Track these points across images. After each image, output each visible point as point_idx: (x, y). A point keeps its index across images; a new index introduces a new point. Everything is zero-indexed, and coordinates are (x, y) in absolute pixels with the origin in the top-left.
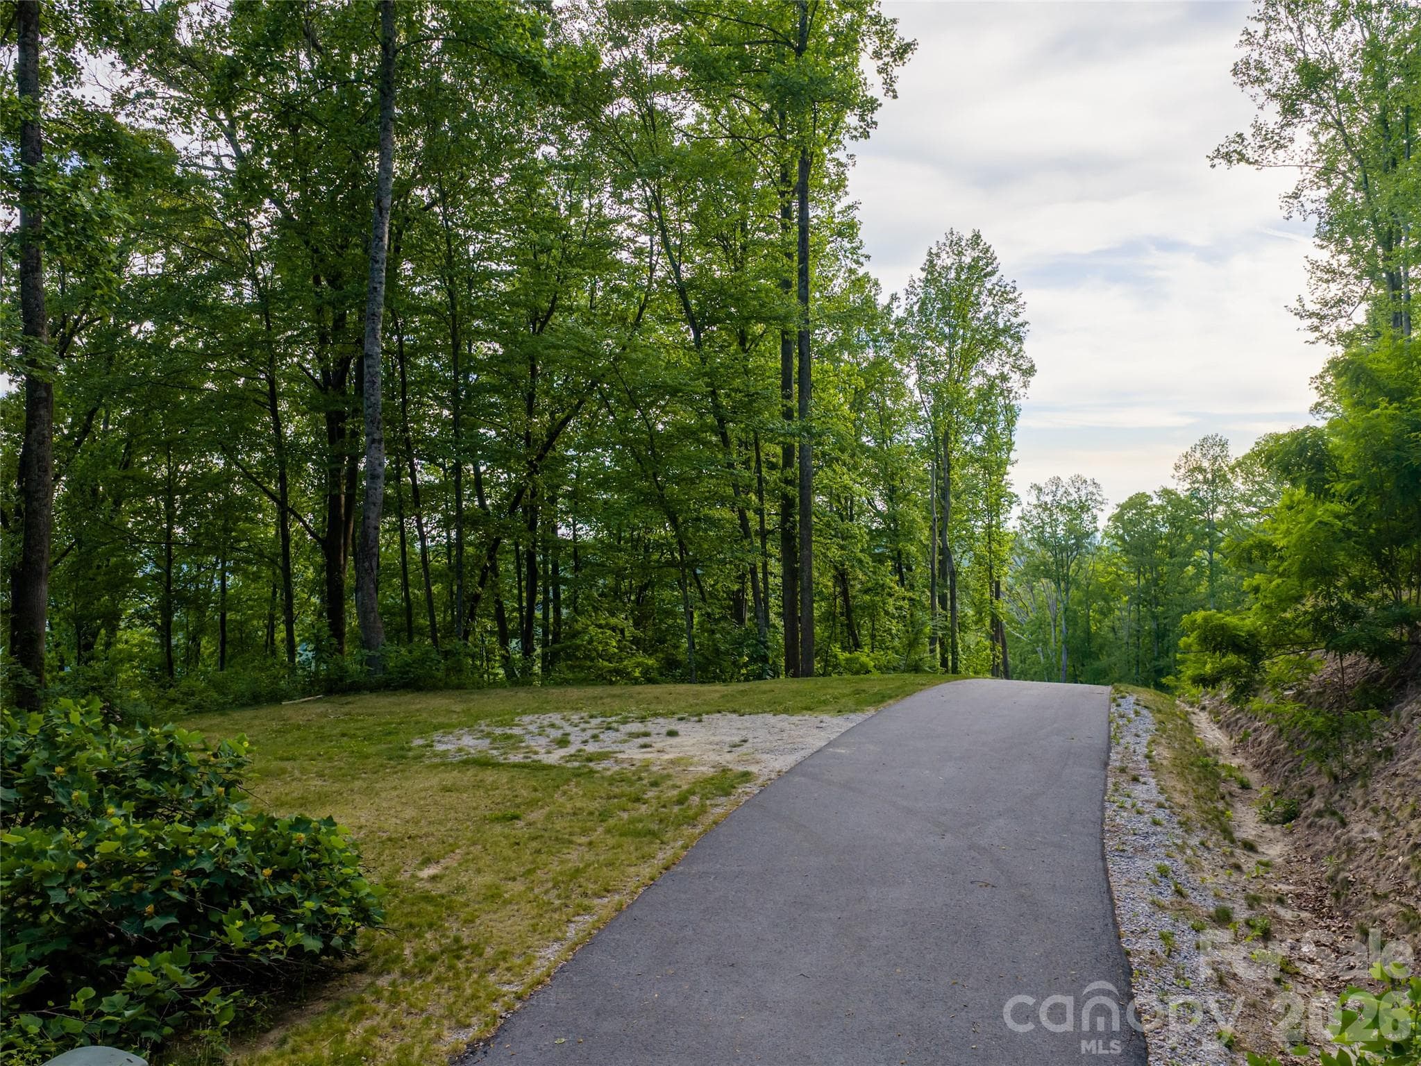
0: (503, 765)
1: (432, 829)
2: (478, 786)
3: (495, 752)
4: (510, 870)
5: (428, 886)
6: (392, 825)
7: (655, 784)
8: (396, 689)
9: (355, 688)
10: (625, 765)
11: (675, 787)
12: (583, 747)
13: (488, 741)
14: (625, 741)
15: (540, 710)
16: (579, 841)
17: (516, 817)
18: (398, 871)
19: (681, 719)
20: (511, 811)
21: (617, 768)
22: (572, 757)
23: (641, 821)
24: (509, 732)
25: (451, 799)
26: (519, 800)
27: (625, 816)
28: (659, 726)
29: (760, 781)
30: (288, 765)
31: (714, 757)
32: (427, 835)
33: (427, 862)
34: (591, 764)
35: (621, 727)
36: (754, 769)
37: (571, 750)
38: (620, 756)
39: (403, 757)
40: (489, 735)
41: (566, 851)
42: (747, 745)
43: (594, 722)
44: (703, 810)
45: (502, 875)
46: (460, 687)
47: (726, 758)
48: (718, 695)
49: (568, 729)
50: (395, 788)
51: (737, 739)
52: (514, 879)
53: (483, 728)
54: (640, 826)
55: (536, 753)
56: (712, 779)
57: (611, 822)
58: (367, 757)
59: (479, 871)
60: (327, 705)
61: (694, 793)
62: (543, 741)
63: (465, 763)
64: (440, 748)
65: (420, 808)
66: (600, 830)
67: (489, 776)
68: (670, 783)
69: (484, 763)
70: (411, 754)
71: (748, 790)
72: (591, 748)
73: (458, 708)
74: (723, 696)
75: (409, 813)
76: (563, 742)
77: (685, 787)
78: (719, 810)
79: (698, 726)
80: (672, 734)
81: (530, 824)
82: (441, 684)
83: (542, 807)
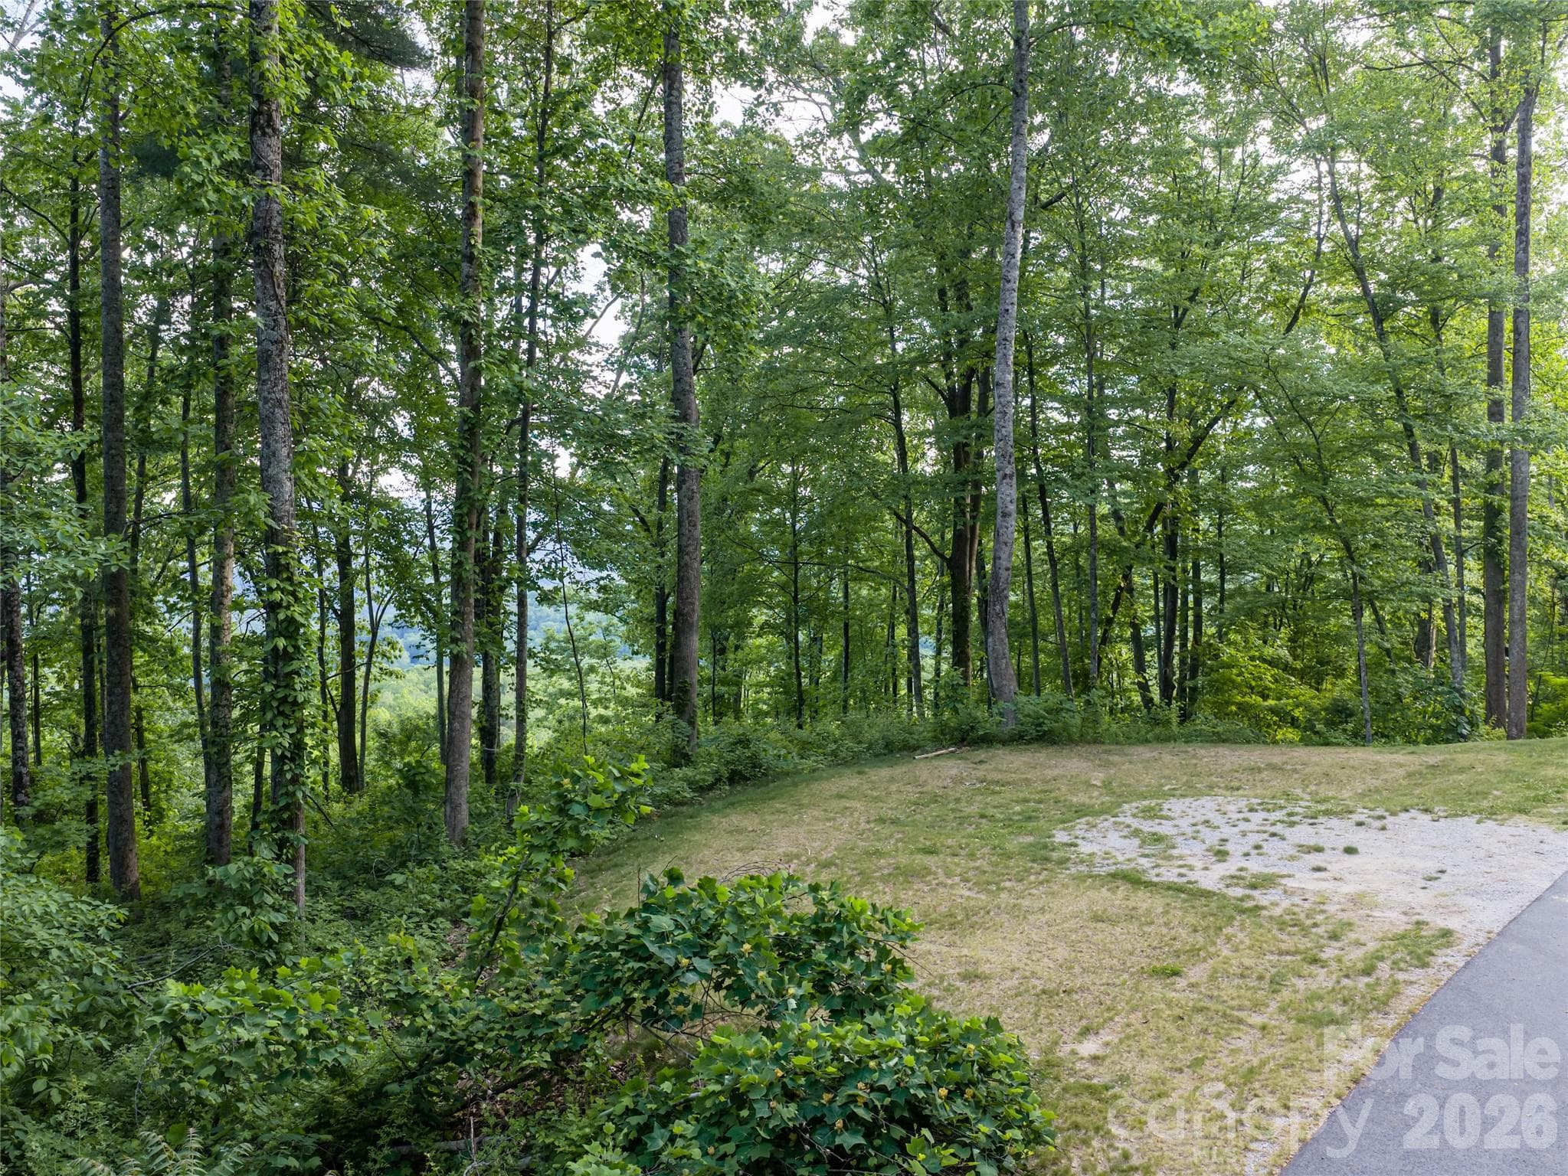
0: (1155, 885)
1: (1087, 980)
2: (1131, 916)
3: (1143, 861)
4: (1176, 1057)
5: (1091, 1069)
6: (1046, 972)
7: (1334, 937)
8: (1029, 743)
9: (987, 741)
10: (1297, 900)
11: (1358, 944)
12: (1244, 864)
13: (1137, 842)
14: (1292, 858)
15: (1191, 791)
16: (1250, 1021)
17: (1176, 973)
18: (1056, 1043)
19: (1360, 824)
20: (1171, 962)
21: (1286, 904)
22: (1235, 879)
23: (1320, 998)
24: (1157, 829)
25: (1103, 934)
26: (1178, 945)
27: (1300, 984)
28: (1334, 832)
29: (1465, 946)
30: (929, 861)
31: (1402, 895)
32: (1082, 989)
33: (1086, 1032)
34: (1256, 893)
35: (1287, 832)
36: (1453, 923)
37: (1230, 867)
38: (1290, 883)
39: (1047, 859)
40: (1136, 833)
41: (1236, 1034)
42: (1444, 877)
43: (1257, 818)
44: (1395, 992)
45: (1167, 1064)
46: (1096, 741)
47: (1422, 899)
48: (1401, 772)
49: (1227, 831)
50: (1042, 910)
51: (1432, 867)
52: (1181, 1071)
53: (1129, 820)
54: (1319, 1005)
55: (1191, 868)
56: (1403, 937)
57: (1286, 994)
58: (1009, 856)
59: (1142, 1054)
60: (961, 764)
61: (1382, 959)
62: (1198, 848)
63: (1114, 876)
64: (1085, 848)
65: (1072, 945)
66: (1273, 1006)
67: (1142, 900)
68: (1353, 936)
69: (1134, 880)
70: (1055, 855)
71: (1450, 960)
72: (1255, 866)
73: (1098, 777)
74: (1410, 775)
75: (1062, 953)
76: (1221, 855)
77: (1372, 946)
78: (1414, 992)
79: (1382, 835)
80: (1350, 851)
81: (1192, 985)
82: (1076, 737)
83: (1205, 960)
